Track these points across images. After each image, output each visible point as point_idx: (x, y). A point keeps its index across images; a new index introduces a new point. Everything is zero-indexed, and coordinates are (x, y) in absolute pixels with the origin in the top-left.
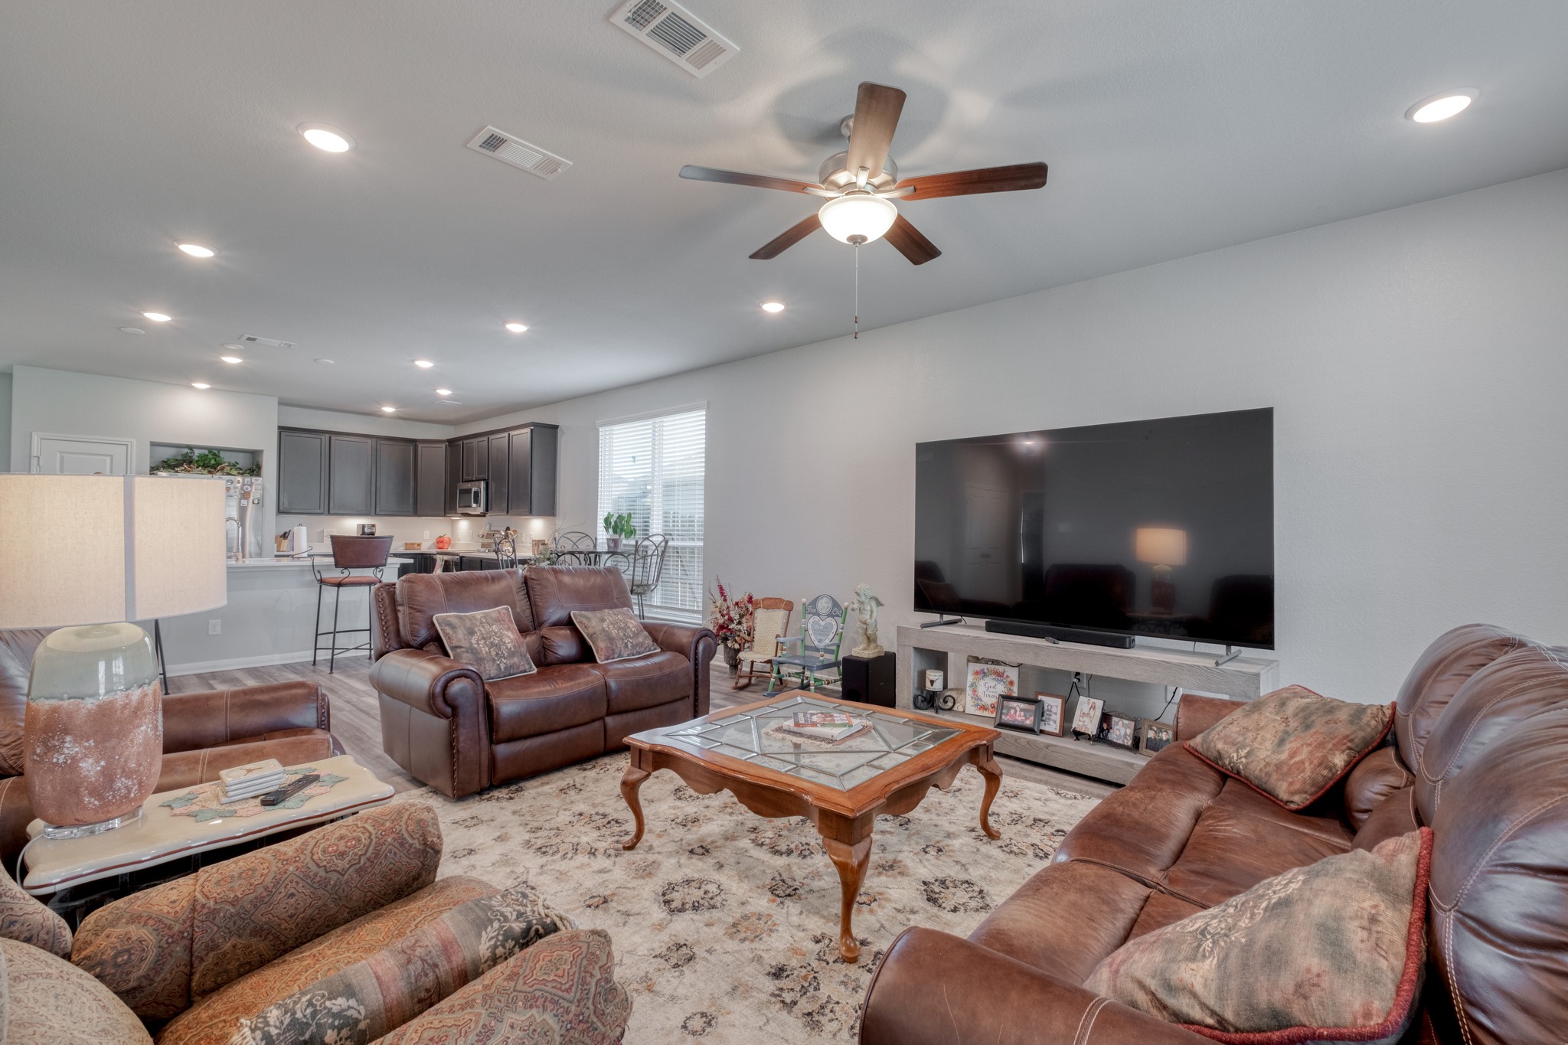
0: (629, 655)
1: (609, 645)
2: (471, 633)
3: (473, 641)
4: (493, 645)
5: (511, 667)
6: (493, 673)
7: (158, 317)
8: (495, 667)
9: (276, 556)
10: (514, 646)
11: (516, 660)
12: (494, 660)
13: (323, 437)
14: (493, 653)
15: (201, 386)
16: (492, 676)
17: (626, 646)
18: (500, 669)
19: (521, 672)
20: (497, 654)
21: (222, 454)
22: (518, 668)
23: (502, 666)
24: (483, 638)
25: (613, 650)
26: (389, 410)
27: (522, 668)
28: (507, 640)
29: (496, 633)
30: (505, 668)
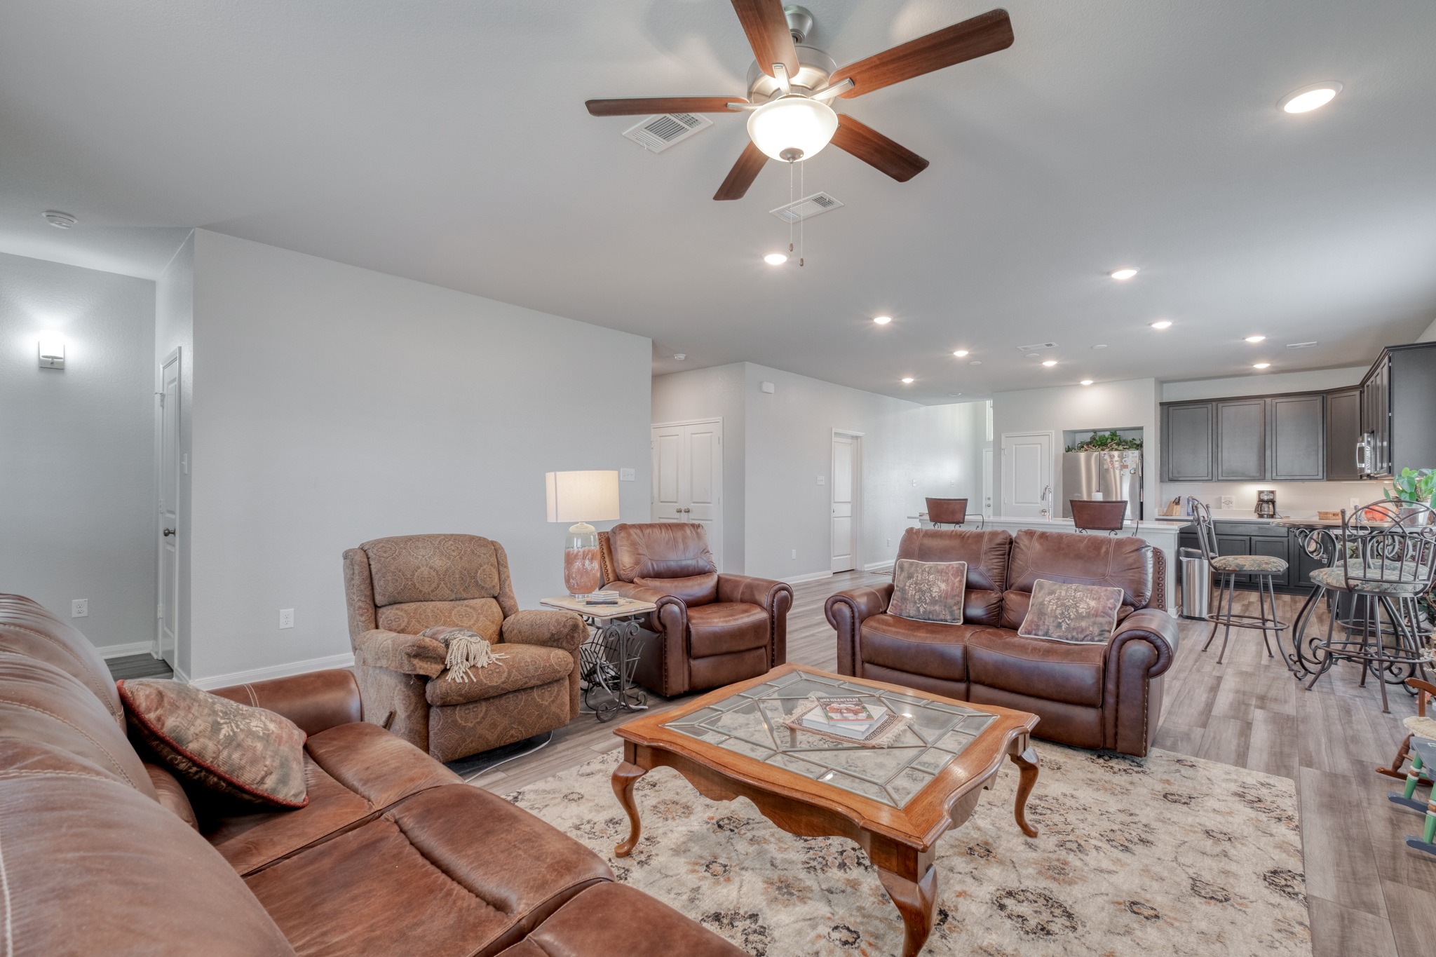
0: (1059, 637)
1: (1036, 619)
2: (910, 577)
3: (908, 584)
4: (920, 590)
5: (930, 612)
6: (912, 613)
7: (961, 354)
8: (915, 608)
9: (1157, 520)
10: (940, 597)
11: (937, 608)
12: (915, 603)
13: (1210, 406)
14: (917, 597)
15: (1087, 382)
16: (912, 615)
17: (1059, 625)
18: (919, 611)
19: (942, 621)
20: (920, 598)
21: (1118, 433)
22: (938, 615)
23: (922, 610)
24: (916, 583)
25: (1038, 626)
26: (1262, 366)
27: (942, 617)
28: (935, 589)
29: (929, 581)
30: (924, 612)
